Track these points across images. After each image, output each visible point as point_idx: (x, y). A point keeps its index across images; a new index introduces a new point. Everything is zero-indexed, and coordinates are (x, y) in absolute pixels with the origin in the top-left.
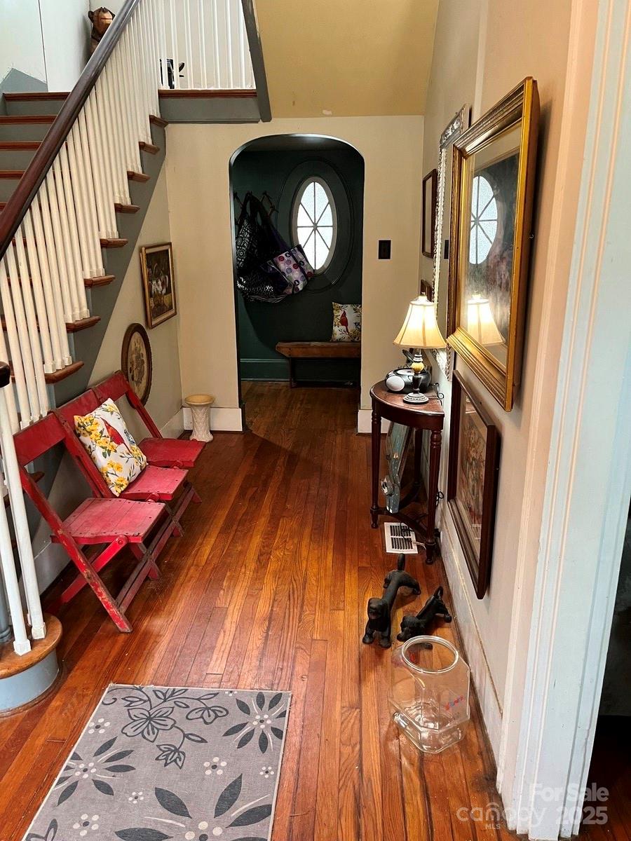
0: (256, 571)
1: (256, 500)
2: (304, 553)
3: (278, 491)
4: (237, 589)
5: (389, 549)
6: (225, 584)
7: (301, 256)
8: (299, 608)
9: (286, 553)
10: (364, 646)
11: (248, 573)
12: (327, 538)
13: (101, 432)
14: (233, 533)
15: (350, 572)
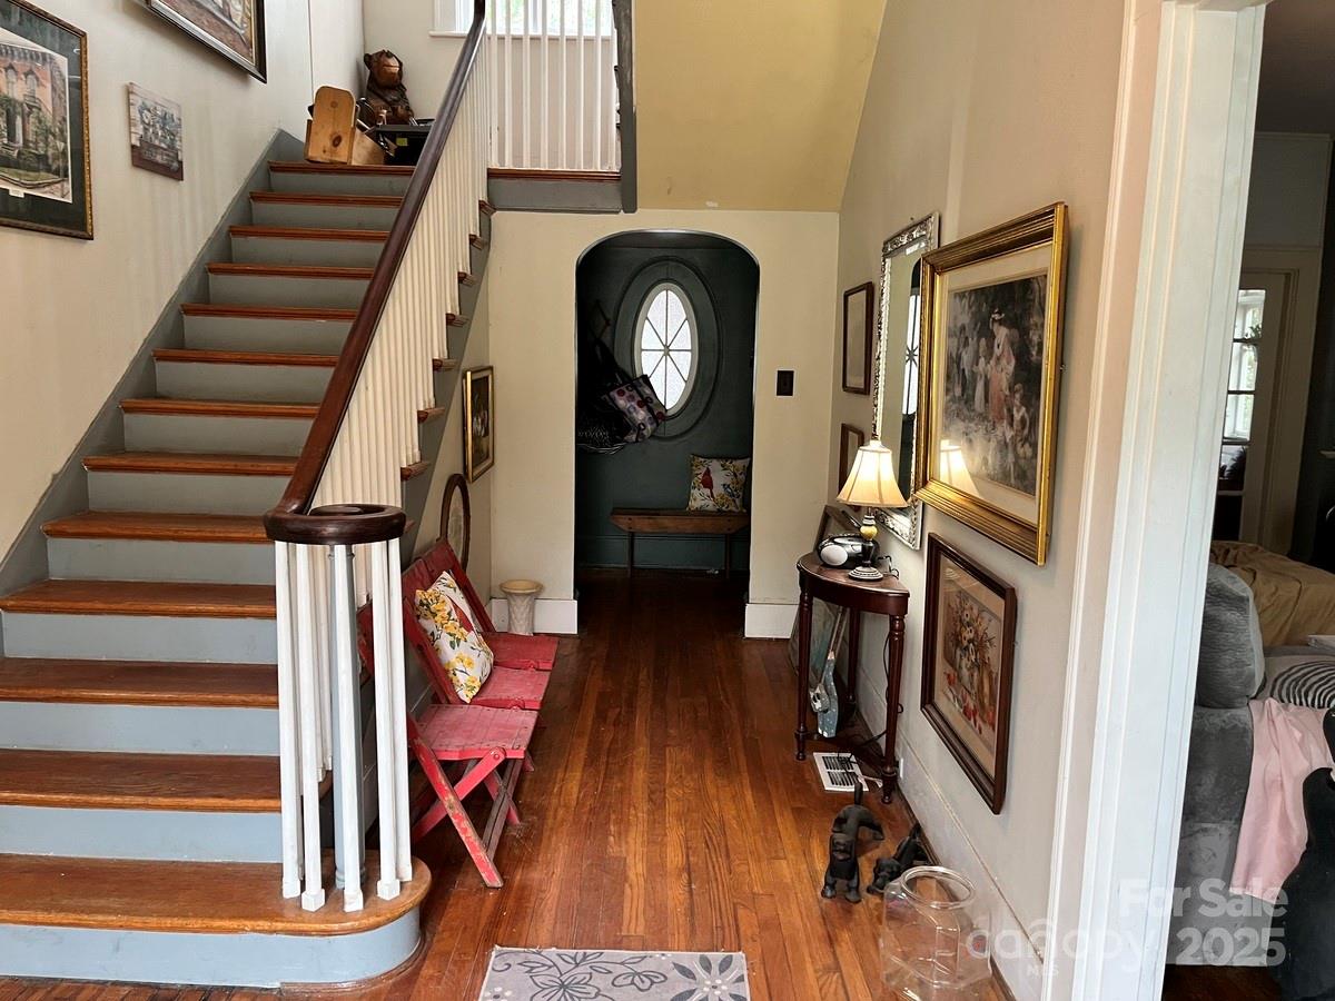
0: (651, 812)
1: (624, 723)
2: (712, 791)
3: (652, 713)
4: (632, 834)
5: (829, 786)
6: (612, 828)
7: (648, 391)
8: (724, 858)
9: (687, 791)
10: (825, 901)
11: (640, 813)
12: (739, 772)
13: (449, 614)
14: (603, 767)
15: (782, 815)
